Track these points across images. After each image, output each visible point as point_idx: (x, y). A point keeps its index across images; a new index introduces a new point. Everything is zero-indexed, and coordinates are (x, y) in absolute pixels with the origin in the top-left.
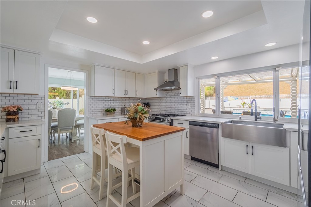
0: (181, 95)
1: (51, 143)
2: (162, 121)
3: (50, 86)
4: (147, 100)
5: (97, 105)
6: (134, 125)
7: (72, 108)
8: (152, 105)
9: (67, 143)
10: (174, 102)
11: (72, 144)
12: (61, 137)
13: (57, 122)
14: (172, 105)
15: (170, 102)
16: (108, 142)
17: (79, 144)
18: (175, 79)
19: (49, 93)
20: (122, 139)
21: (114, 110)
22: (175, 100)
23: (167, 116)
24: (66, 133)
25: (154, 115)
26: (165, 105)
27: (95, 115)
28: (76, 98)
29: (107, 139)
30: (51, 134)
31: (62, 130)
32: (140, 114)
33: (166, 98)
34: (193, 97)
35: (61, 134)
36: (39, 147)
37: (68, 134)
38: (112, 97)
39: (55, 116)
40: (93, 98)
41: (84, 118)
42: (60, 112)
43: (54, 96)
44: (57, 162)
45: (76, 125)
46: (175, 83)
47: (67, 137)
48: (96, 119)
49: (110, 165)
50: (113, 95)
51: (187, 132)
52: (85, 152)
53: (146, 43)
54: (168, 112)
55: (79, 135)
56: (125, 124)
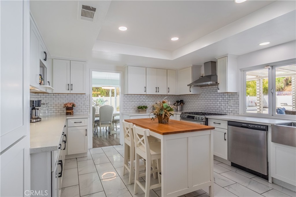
0: (219, 91)
1: (95, 134)
2: (195, 120)
3: (94, 86)
4: (180, 98)
5: (130, 102)
6: (160, 122)
7: (110, 105)
8: (186, 102)
9: (107, 136)
10: (211, 99)
11: (111, 137)
12: (102, 130)
13: (99, 117)
14: (210, 102)
15: (207, 99)
16: (135, 134)
17: (117, 138)
18: (212, 73)
19: (93, 92)
20: (145, 132)
21: (146, 107)
22: (213, 97)
23: (201, 115)
24: (106, 127)
25: (187, 113)
26: (201, 102)
27: (129, 111)
28: (114, 96)
29: (135, 132)
30: (95, 127)
31: (103, 124)
32: (165, 111)
33: (202, 95)
34: (236, 93)
35: (102, 128)
36: (86, 135)
37: (107, 128)
38: (144, 95)
39: (98, 112)
40: (127, 96)
41: (119, 114)
42: (101, 108)
43: (97, 95)
44: (99, 150)
45: (114, 121)
46: (212, 77)
47: (107, 131)
48: (129, 115)
49: (137, 154)
50: (145, 93)
51: (225, 133)
52: (120, 144)
53: (175, 39)
54: (205, 110)
55: (116, 130)
56: (151, 120)
